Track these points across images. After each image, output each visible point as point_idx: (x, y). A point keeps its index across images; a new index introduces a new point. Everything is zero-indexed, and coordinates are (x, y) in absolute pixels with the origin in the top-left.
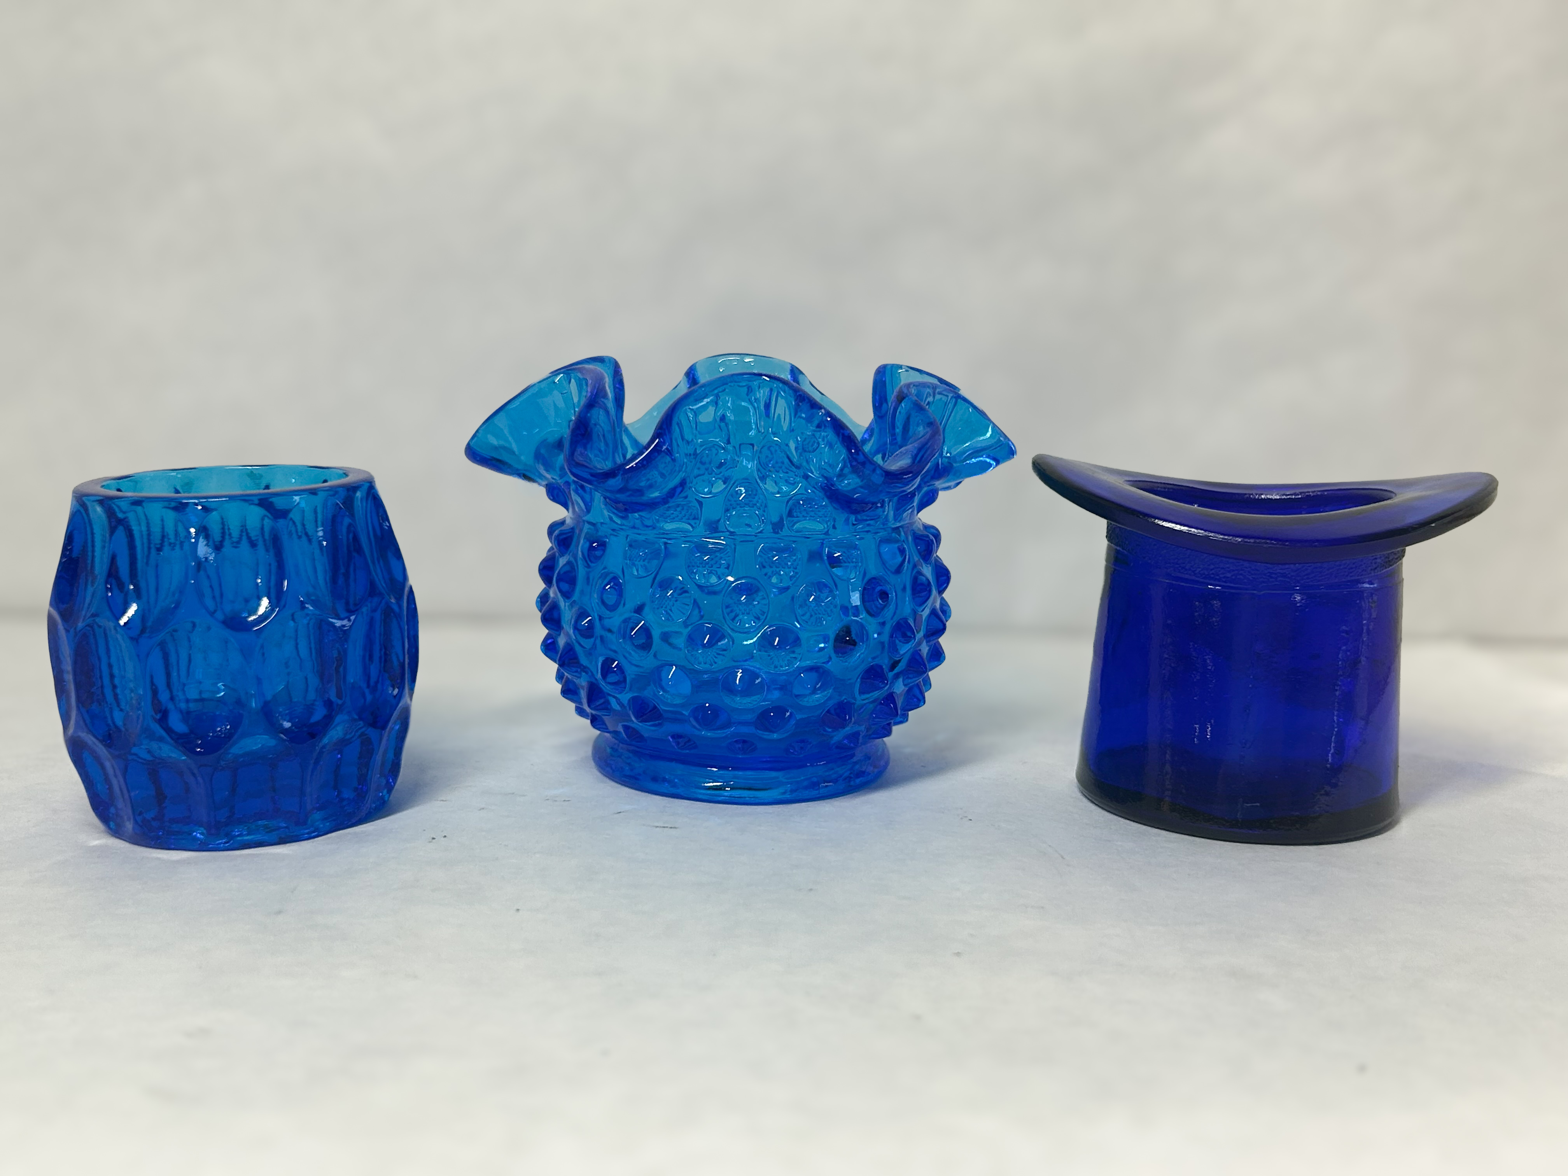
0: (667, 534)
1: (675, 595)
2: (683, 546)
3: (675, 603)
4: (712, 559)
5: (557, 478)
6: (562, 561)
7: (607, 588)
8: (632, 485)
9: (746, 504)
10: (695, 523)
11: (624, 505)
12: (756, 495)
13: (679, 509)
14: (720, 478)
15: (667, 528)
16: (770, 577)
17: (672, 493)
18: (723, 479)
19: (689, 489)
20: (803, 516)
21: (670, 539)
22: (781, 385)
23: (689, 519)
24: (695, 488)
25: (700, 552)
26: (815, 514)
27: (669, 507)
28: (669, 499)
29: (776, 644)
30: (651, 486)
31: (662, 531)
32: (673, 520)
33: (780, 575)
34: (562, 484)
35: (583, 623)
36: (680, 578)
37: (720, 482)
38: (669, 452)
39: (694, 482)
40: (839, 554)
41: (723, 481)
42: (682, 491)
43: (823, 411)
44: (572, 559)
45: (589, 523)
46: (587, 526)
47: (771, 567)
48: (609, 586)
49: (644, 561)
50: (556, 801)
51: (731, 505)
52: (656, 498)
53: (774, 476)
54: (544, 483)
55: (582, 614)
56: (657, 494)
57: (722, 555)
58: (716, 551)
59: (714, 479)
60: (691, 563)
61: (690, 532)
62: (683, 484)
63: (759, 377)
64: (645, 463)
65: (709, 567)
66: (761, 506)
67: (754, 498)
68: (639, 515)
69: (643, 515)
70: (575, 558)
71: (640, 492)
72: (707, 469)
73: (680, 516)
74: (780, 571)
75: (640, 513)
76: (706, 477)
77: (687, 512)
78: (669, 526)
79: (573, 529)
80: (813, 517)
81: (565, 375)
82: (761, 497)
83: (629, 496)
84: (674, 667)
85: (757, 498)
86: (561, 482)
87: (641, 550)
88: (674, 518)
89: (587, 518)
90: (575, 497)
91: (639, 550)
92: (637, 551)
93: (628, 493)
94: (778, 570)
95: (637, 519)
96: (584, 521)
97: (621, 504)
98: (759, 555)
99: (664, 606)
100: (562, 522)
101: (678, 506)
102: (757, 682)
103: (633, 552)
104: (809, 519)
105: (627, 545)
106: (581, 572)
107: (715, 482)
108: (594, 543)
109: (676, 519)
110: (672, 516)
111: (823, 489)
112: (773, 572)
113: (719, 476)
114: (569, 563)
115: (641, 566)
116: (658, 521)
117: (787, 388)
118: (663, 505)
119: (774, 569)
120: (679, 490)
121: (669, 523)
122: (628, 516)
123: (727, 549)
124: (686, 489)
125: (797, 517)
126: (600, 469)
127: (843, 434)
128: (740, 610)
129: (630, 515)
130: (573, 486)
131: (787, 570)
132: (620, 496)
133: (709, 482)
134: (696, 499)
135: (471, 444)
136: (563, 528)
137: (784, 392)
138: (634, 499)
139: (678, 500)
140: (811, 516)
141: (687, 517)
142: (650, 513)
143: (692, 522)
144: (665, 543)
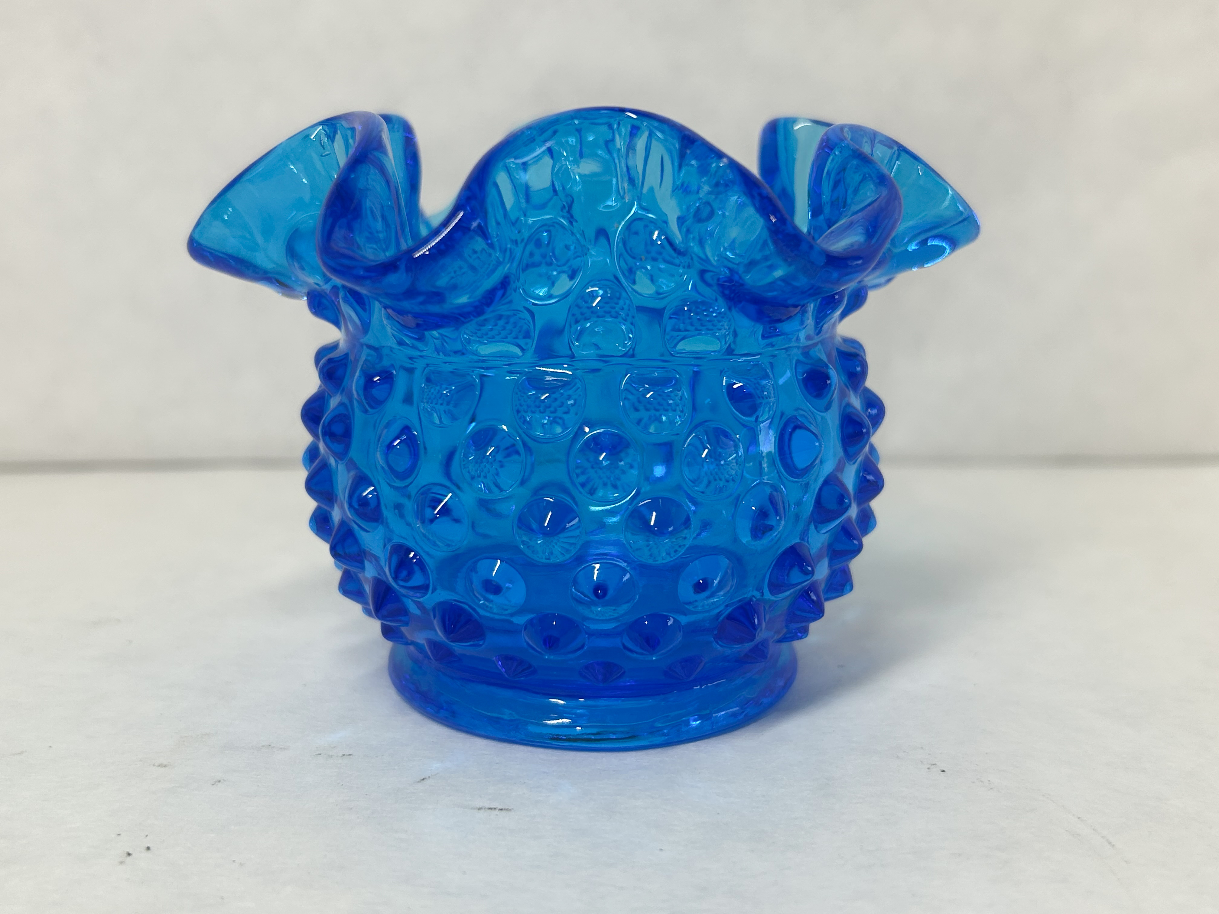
0: (483, 361)
1: (499, 457)
2: (508, 378)
3: (500, 470)
4: (556, 399)
5: (321, 283)
6: (334, 402)
7: (395, 444)
8: (423, 285)
9: (605, 312)
10: (527, 344)
11: (415, 317)
12: (619, 298)
13: (501, 323)
14: (564, 272)
15: (482, 353)
16: (646, 427)
17: (489, 298)
18: (570, 273)
19: (515, 291)
20: (697, 330)
21: (488, 368)
22: (656, 124)
23: (516, 338)
24: (523, 290)
25: (535, 388)
26: (713, 325)
27: (486, 320)
28: (485, 307)
29: (652, 524)
30: (454, 287)
31: (475, 358)
32: (492, 340)
33: (660, 421)
34: (328, 292)
35: (364, 494)
36: (505, 427)
37: (564, 277)
38: (483, 232)
39: (521, 280)
40: (741, 384)
41: (569, 276)
42: (503, 295)
43: (725, 160)
44: (346, 401)
45: (369, 347)
46: (366, 351)
47: (647, 410)
48: (399, 441)
49: (448, 404)
50: (331, 756)
51: (582, 314)
52: (464, 305)
53: (649, 267)
54: (305, 290)
55: (361, 481)
56: (463, 300)
57: (570, 392)
58: (558, 387)
59: (555, 273)
60: (521, 405)
61: (519, 357)
62: (504, 284)
63: (620, 113)
64: (443, 247)
65: (552, 412)
66: (628, 315)
67: (617, 304)
68: (438, 333)
69: (445, 334)
70: (350, 397)
71: (438, 296)
72: (544, 256)
73: (503, 333)
74: (661, 415)
75: (442, 331)
76: (543, 269)
77: (515, 327)
78: (486, 350)
79: (346, 355)
80: (712, 330)
81: (325, 127)
82: (628, 302)
83: (422, 303)
84: (499, 561)
85: (621, 302)
86: (327, 287)
87: (444, 386)
88: (493, 337)
89: (366, 340)
90: (347, 310)
91: (441, 388)
92: (438, 388)
93: (421, 299)
94: (657, 413)
95: (436, 339)
96: (362, 345)
97: (410, 317)
98: (626, 389)
99: (483, 474)
100: (334, 347)
101: (500, 317)
102: (625, 578)
103: (432, 390)
104: (706, 334)
105: (424, 380)
106: (358, 418)
107: (557, 277)
108: (376, 376)
109: (497, 338)
110: (491, 334)
111: (721, 286)
112: (650, 417)
113: (565, 268)
114: (341, 404)
115: (445, 411)
116: (469, 342)
117: (665, 127)
118: (475, 317)
119: (653, 412)
120: (500, 293)
121: (485, 344)
122: (423, 335)
123: (576, 384)
124: (508, 292)
125: (686, 330)
126: (373, 261)
127: (760, 195)
128: (600, 478)
129: (426, 333)
130: (341, 294)
131: (670, 414)
132: (406, 305)
133: (549, 277)
134: (524, 307)
135: (196, 237)
136: (332, 355)
137: (662, 132)
138: (434, 308)
139: (500, 308)
140: (708, 329)
141: (513, 335)
142: (457, 329)
143: (522, 342)
144: (482, 376)
